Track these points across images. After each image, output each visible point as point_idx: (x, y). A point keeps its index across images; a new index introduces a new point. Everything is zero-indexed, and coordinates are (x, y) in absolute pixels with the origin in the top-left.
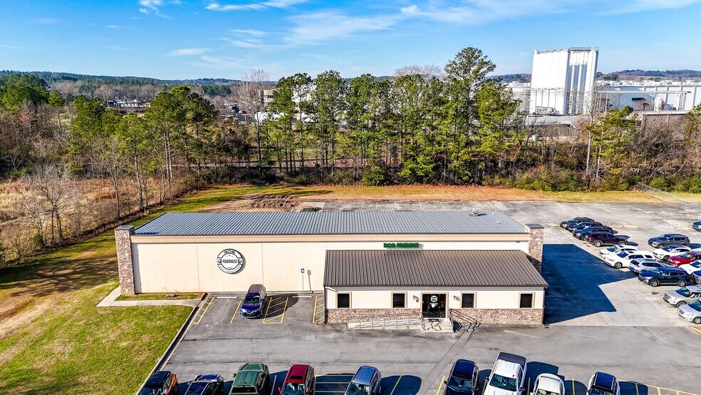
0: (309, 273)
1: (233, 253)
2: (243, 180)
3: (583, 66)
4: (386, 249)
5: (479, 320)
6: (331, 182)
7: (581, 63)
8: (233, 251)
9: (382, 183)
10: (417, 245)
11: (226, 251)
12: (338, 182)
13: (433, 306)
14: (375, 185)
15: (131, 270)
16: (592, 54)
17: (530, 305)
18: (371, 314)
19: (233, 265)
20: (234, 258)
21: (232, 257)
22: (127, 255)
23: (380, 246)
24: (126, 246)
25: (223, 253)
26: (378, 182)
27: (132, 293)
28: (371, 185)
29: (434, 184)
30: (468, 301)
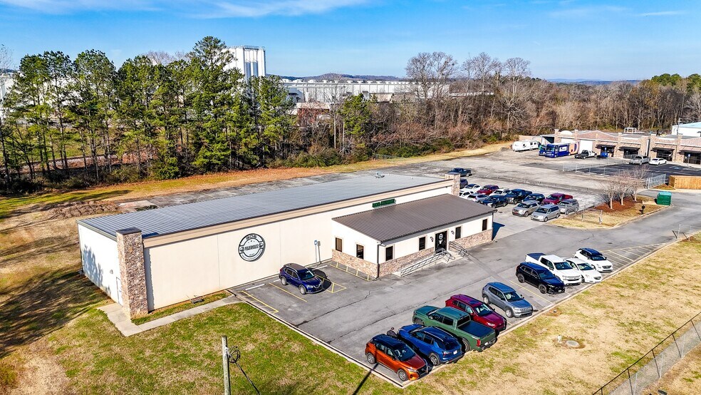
0: (319, 244)
1: (255, 238)
3: (254, 63)
4: (376, 208)
6: (117, 181)
7: (252, 60)
8: (254, 236)
9: (176, 175)
10: (393, 201)
11: (248, 237)
12: (125, 180)
13: (441, 242)
14: (169, 178)
15: (144, 283)
16: (261, 53)
18: (406, 260)
19: (254, 251)
20: (257, 243)
21: (254, 242)
22: (139, 264)
23: (369, 207)
24: (138, 253)
25: (245, 239)
26: (172, 175)
27: (145, 314)
28: (164, 179)
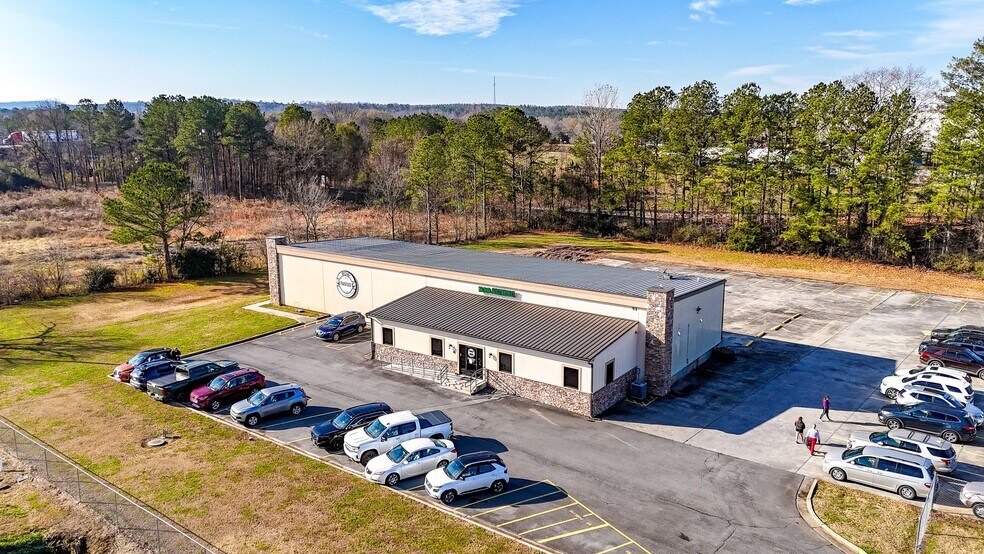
1: (348, 276)
2: (574, 228)
4: (482, 294)
5: (518, 391)
9: (752, 248)
10: (513, 294)
13: (471, 361)
14: (742, 249)
15: (278, 279)
17: (575, 385)
18: (412, 357)
19: (347, 288)
20: (350, 282)
21: (348, 280)
23: (474, 290)
25: (341, 274)
26: (747, 246)
27: (277, 303)
29: (847, 259)
30: (505, 363)
